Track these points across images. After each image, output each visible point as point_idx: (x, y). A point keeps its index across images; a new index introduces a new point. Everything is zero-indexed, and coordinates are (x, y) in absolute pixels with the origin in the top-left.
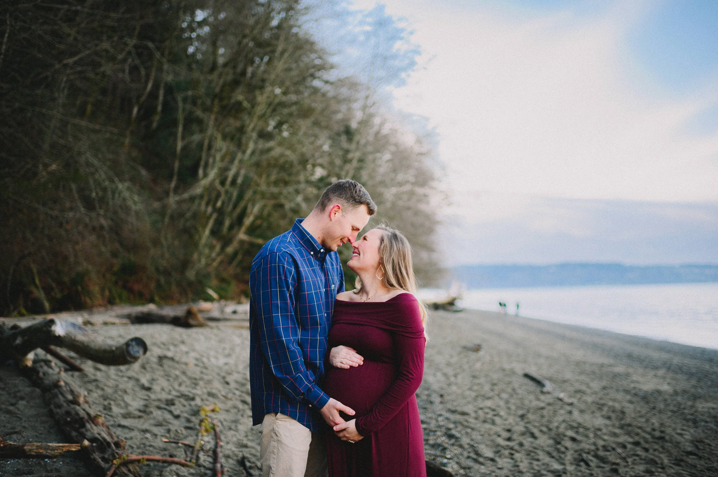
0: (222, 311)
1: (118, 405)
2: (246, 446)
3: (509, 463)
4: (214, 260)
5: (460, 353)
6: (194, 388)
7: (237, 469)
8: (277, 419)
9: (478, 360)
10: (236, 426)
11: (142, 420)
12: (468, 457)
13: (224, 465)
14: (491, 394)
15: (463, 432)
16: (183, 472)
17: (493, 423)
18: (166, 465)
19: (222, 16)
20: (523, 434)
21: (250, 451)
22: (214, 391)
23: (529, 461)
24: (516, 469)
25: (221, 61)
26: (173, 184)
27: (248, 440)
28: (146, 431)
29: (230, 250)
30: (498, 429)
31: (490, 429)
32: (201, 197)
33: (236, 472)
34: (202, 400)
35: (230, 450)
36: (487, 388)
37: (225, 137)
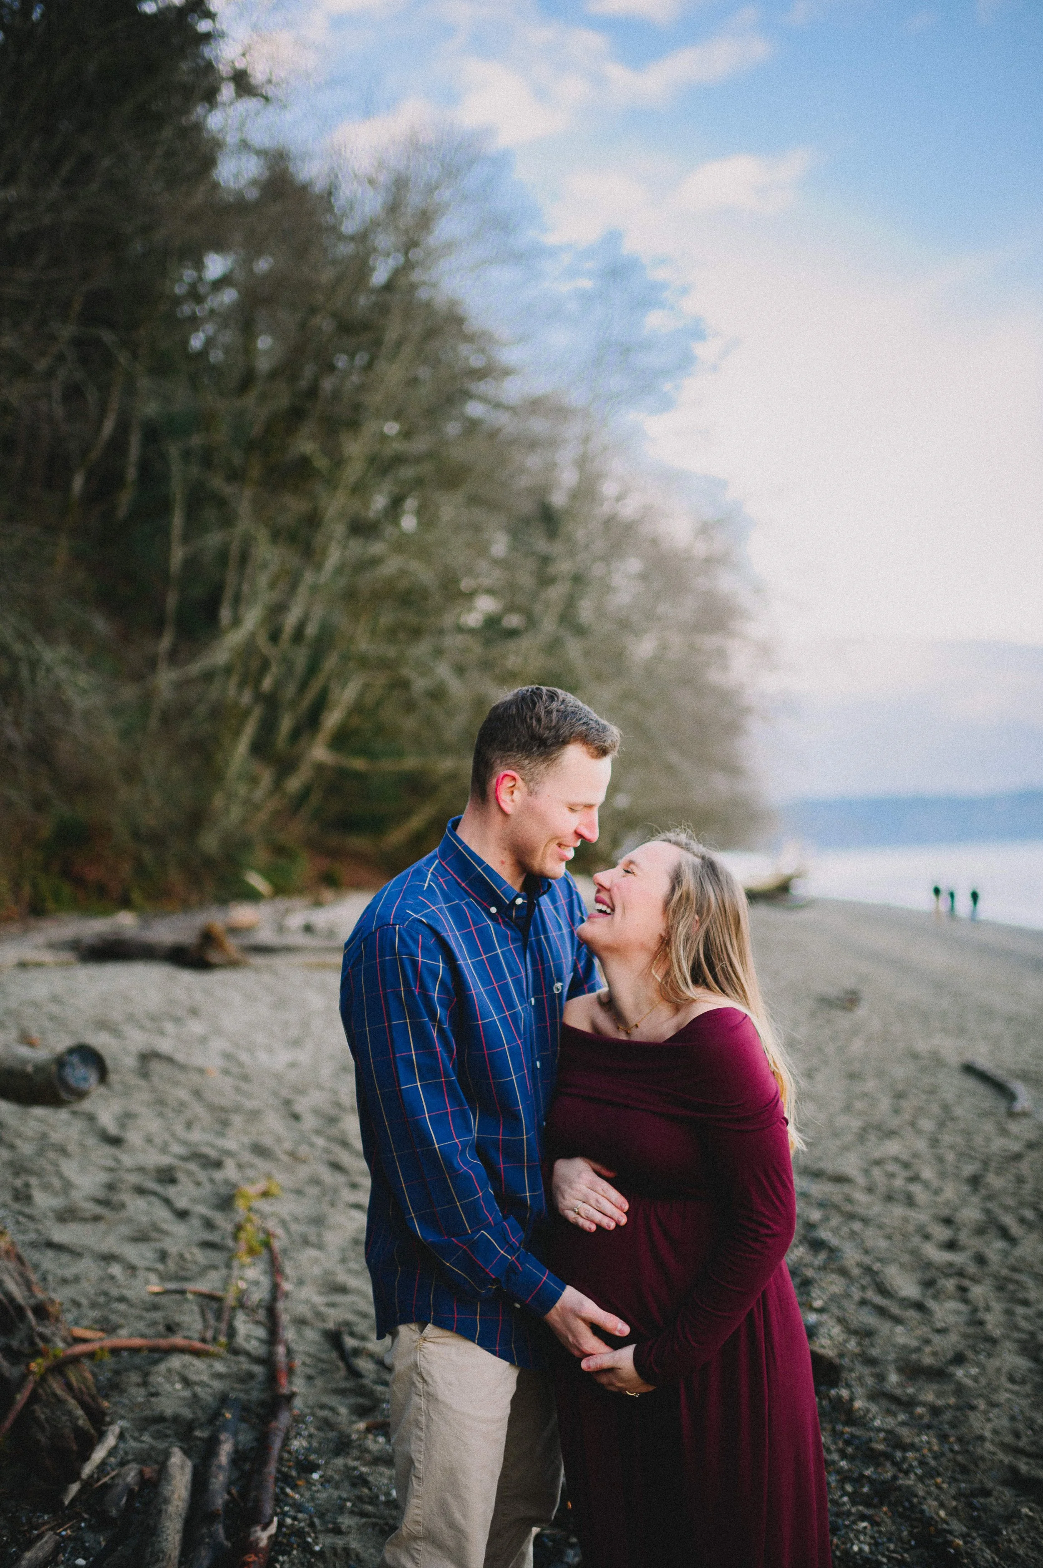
0: (281, 929)
1: (46, 1187)
2: (343, 1290)
3: (957, 1312)
4: (257, 808)
5: (813, 1014)
6: (221, 1135)
7: (324, 1356)
8: (425, 1340)
9: (855, 1031)
10: (319, 1235)
11: (102, 1226)
12: (863, 1302)
13: (294, 1346)
14: (894, 1122)
15: (845, 1230)
16: (198, 1373)
17: (910, 1201)
18: (156, 1356)
19: (263, 265)
20: (980, 1231)
21: (353, 1303)
22: (267, 1141)
23: (1005, 1305)
24: (979, 1331)
25: (263, 365)
26: (166, 643)
27: (350, 1271)
28: (109, 1258)
29: (294, 784)
30: (921, 1217)
31: (906, 1220)
32: (228, 670)
33: (324, 1366)
34: (240, 1166)
35: (308, 1302)
36: (885, 1103)
37: (276, 536)
